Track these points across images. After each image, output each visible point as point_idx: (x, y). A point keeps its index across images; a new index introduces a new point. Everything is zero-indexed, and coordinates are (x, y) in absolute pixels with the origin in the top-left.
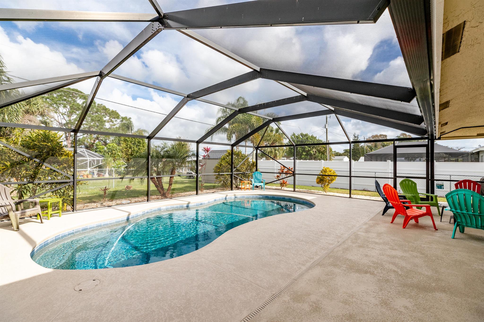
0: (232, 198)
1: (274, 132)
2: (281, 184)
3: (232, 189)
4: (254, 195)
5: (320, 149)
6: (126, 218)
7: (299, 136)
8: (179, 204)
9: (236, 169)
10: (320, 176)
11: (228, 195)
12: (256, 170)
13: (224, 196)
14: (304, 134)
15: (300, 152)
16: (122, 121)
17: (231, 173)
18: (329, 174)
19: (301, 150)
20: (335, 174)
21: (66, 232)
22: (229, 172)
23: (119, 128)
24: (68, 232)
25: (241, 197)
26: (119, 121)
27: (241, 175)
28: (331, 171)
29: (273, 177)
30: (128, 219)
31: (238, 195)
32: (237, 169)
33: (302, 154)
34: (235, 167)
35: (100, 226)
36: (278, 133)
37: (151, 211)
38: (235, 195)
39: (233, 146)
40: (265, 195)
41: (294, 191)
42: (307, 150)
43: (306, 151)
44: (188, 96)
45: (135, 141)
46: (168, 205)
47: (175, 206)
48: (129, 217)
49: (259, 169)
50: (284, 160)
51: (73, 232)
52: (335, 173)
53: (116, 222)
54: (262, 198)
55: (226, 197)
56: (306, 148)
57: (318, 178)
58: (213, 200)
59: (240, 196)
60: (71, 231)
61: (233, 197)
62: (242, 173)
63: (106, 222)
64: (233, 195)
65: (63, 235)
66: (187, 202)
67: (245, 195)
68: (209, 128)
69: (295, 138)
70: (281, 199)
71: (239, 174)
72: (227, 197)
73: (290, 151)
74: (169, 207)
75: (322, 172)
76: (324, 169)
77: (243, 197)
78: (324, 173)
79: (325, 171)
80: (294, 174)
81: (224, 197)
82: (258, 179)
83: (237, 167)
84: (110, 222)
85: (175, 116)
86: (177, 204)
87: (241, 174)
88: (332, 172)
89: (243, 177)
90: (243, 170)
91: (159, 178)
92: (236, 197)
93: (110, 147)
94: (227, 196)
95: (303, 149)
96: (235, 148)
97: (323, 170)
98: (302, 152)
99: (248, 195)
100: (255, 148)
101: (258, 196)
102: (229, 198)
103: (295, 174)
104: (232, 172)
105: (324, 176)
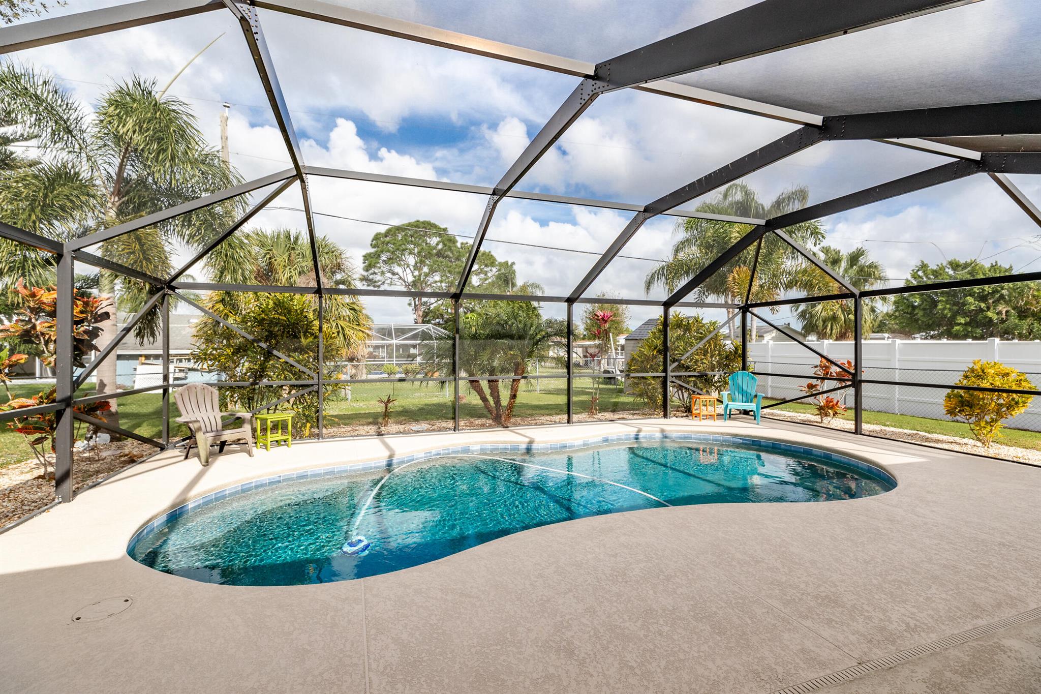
0: (654, 438)
1: (843, 264)
2: (821, 408)
3: (665, 416)
4: (718, 433)
5: (1027, 303)
6: (384, 463)
7: (942, 268)
8: (510, 442)
9: (676, 364)
10: (961, 392)
11: (644, 429)
12: (744, 368)
13: (632, 431)
14: (962, 261)
15: (945, 316)
16: (499, 270)
17: (664, 374)
18: (998, 383)
19: (950, 309)
20: (1024, 384)
21: (265, 479)
22: (657, 371)
23: (493, 284)
24: (269, 479)
25: (681, 438)
26: (494, 270)
27: (693, 379)
28: (1007, 374)
29: (796, 388)
30: (389, 465)
31: (671, 431)
32: (679, 366)
33: (951, 322)
34: (674, 361)
35: (332, 472)
36: (855, 265)
37: (447, 451)
38: (662, 431)
39: (667, 305)
40: (751, 436)
41: (857, 431)
42: (972, 308)
43: (970, 312)
44: (647, 209)
45: (514, 306)
46: (486, 443)
47: (501, 446)
48: (391, 460)
49: (752, 365)
50: (884, 339)
51: (278, 479)
52: (1026, 380)
53: (364, 469)
54: (743, 443)
55: (637, 435)
56: (970, 304)
57: (949, 396)
58: (600, 439)
59: (679, 434)
60: (275, 477)
61: (658, 435)
62: (695, 374)
63: (343, 467)
64: (658, 429)
65: (259, 483)
66: (527, 440)
67: (692, 432)
68: (655, 269)
69: (927, 277)
70: (800, 452)
71: (690, 376)
72: (642, 435)
73: (910, 314)
74: (489, 446)
75: (966, 377)
76: (977, 367)
77: (686, 438)
78: (974, 382)
79: (982, 374)
80: (856, 383)
81: (633, 434)
82: (743, 393)
83: (683, 358)
84: (351, 467)
85: (620, 253)
86: (505, 442)
87: (694, 376)
88: (1013, 377)
89: (699, 385)
90: (699, 366)
91: (493, 381)
92: (666, 437)
93: (467, 320)
94: (639, 431)
95: (955, 308)
96: (673, 310)
97: (973, 370)
98: (954, 317)
99: (701, 432)
100: (740, 308)
101: (731, 439)
102: (645, 438)
103: (862, 381)
104: (665, 370)
105: (976, 393)
